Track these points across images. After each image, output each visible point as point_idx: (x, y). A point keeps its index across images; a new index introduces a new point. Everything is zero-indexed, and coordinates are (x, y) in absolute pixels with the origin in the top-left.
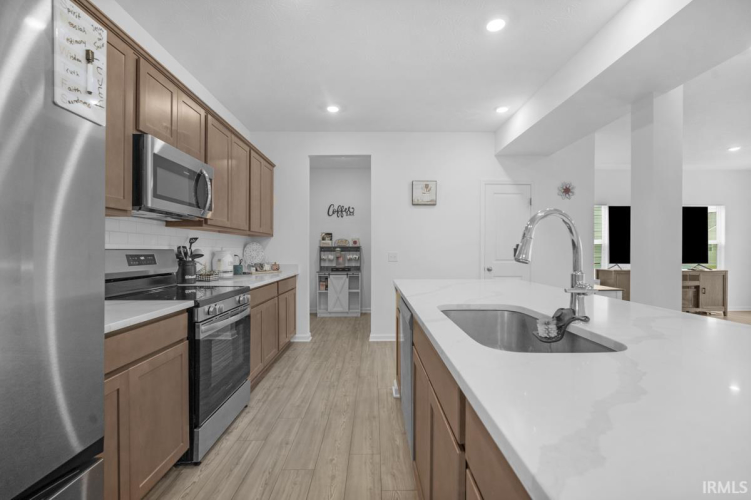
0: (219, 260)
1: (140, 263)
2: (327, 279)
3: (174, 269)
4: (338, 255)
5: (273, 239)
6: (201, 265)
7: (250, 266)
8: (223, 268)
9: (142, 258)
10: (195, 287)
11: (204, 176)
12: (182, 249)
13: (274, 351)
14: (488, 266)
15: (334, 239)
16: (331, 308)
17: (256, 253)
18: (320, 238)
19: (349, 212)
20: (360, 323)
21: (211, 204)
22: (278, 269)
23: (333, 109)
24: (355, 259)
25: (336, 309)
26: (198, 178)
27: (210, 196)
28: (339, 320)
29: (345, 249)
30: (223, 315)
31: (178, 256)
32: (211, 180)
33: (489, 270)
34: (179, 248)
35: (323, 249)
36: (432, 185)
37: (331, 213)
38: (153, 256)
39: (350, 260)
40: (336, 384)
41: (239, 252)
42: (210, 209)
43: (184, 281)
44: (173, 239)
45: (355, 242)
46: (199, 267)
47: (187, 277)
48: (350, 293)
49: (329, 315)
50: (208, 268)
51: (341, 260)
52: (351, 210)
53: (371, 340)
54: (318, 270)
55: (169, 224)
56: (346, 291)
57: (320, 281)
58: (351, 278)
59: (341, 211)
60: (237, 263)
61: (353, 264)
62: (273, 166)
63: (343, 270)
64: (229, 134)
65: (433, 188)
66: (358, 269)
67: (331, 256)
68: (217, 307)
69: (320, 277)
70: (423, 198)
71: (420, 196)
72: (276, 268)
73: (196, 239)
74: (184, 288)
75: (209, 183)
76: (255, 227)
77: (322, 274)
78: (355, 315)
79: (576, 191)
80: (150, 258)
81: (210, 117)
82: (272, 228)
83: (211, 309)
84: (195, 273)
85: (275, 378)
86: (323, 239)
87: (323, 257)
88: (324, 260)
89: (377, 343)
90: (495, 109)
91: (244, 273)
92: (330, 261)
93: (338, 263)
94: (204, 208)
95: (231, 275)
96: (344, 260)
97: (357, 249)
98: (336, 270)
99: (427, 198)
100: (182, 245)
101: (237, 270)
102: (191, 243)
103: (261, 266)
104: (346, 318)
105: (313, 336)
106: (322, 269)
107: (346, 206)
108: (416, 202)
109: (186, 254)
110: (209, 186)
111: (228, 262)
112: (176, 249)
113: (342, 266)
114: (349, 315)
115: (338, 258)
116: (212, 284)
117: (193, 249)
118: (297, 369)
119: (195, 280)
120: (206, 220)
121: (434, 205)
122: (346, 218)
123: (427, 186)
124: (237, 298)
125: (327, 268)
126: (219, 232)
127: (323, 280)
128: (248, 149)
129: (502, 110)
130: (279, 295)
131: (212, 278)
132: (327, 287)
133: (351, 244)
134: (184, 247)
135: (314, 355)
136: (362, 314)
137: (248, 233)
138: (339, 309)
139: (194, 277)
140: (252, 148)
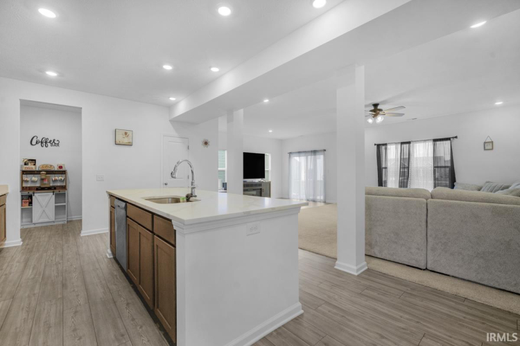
2: (30, 196)
4: (43, 177)
14: (165, 182)
15: (38, 164)
16: (35, 220)
18: (22, 164)
20: (69, 227)
23: (50, 74)
24: (61, 181)
25: (41, 220)
28: (46, 228)
29: (50, 172)
33: (166, 184)
35: (25, 173)
36: (129, 133)
37: (34, 142)
39: (55, 181)
45: (61, 167)
48: (56, 207)
49: (33, 226)
51: (46, 182)
52: (56, 142)
53: (82, 235)
54: (20, 189)
56: (52, 205)
57: (23, 199)
58: (57, 196)
59: (44, 142)
61: (59, 184)
63: (49, 188)
65: (130, 135)
66: (64, 188)
67: (35, 178)
69: (23, 196)
70: (123, 141)
71: (120, 138)
77: (25, 193)
78: (62, 223)
79: (210, 143)
86: (26, 164)
87: (26, 179)
88: (27, 181)
89: (88, 236)
92: (33, 182)
93: (42, 184)
96: (49, 181)
97: (64, 172)
98: (41, 189)
99: (126, 141)
104: (53, 226)
106: (24, 188)
107: (51, 139)
108: (118, 142)
113: (47, 186)
114: (55, 223)
115: (42, 180)
121: (131, 145)
122: (51, 148)
123: (126, 133)
125: (30, 188)
127: (26, 198)
129: (172, 99)
132: (31, 203)
133: (56, 168)
136: (68, 222)
138: (46, 220)
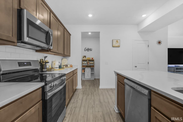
0: (54, 64)
1: (24, 65)
2: (84, 69)
3: (39, 67)
4: (88, 62)
5: (70, 58)
6: (48, 66)
7: (64, 66)
8: (55, 67)
9: (26, 63)
10: (46, 74)
11: (49, 33)
12: (42, 60)
13: (72, 93)
14: (135, 66)
15: (86, 58)
16: (85, 77)
17: (65, 61)
18: (83, 57)
19: (91, 50)
21: (52, 44)
22: (72, 67)
23: (90, 16)
24: (93, 64)
26: (47, 33)
27: (51, 41)
28: (88, 81)
29: (90, 60)
30: (57, 86)
31: (40, 63)
32: (52, 35)
33: (136, 67)
34: (41, 60)
35: (83, 61)
36: (119, 41)
37: (85, 50)
38: (30, 62)
39: (91, 64)
40: (94, 106)
41: (60, 61)
42: (51, 45)
43: (42, 71)
44: (38, 56)
45: (92, 59)
46: (47, 66)
47: (43, 70)
48: (91, 73)
49: (85, 79)
50: (51, 67)
51: (88, 64)
52: (91, 49)
53: (100, 88)
54: (82, 66)
55: (37, 51)
56: (90, 72)
57: (82, 70)
58: (91, 69)
59: (88, 50)
60: (60, 65)
61: (92, 65)
62: (71, 35)
64: (58, 21)
66: (93, 66)
67: (85, 62)
68: (54, 84)
69: (82, 68)
70: (116, 45)
71: (115, 44)
72: (71, 66)
73: (47, 57)
74: (42, 74)
75: (51, 36)
76: (65, 53)
77: (83, 68)
80: (29, 64)
81: (51, 13)
82: (70, 54)
83: (52, 85)
84: (46, 69)
85: (73, 103)
86: (83, 58)
87: (83, 63)
88: (84, 64)
89: (102, 89)
90: (142, 16)
91: (62, 68)
92: (85, 64)
93: (87, 64)
94: (49, 45)
95: (58, 69)
96: (89, 64)
98: (87, 66)
99: (117, 45)
100: (41, 58)
101: (60, 67)
102: (45, 58)
103: (67, 65)
104: (90, 80)
105: (82, 86)
106: (83, 66)
107: (90, 48)
108: (114, 46)
109: (43, 62)
110: (51, 37)
111: (57, 65)
112: (39, 60)
113: (89, 65)
115: (87, 63)
116: (52, 72)
117: (46, 60)
118: (80, 99)
119: (46, 71)
120: (50, 49)
121: (119, 47)
122: (90, 52)
123: (117, 41)
124: (62, 78)
125: (84, 66)
126: (54, 55)
127: (83, 69)
128: (63, 28)
129: (144, 16)
130: (73, 75)
131: (52, 70)
132: (84, 71)
133: (91, 59)
134: (42, 59)
135: (84, 93)
136: (94, 79)
137: (63, 55)
138: (88, 78)
139: (46, 70)
140: (65, 28)
